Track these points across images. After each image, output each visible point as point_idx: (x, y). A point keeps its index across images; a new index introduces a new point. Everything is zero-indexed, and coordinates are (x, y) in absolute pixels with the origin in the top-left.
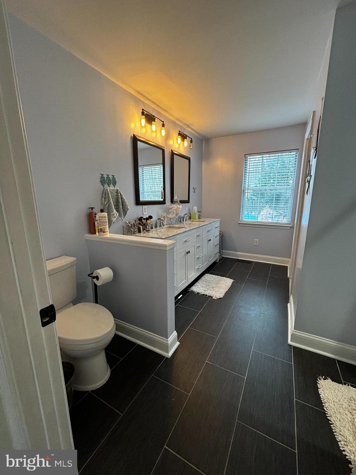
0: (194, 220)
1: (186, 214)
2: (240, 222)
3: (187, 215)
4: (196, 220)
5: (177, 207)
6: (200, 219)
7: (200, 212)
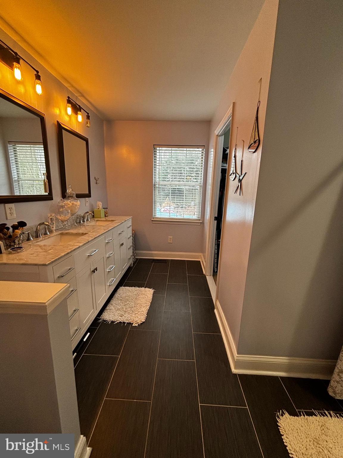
0: (100, 219)
1: (88, 212)
2: (153, 219)
3: (88, 214)
4: (102, 219)
5: (73, 204)
6: (106, 218)
7: (106, 208)
